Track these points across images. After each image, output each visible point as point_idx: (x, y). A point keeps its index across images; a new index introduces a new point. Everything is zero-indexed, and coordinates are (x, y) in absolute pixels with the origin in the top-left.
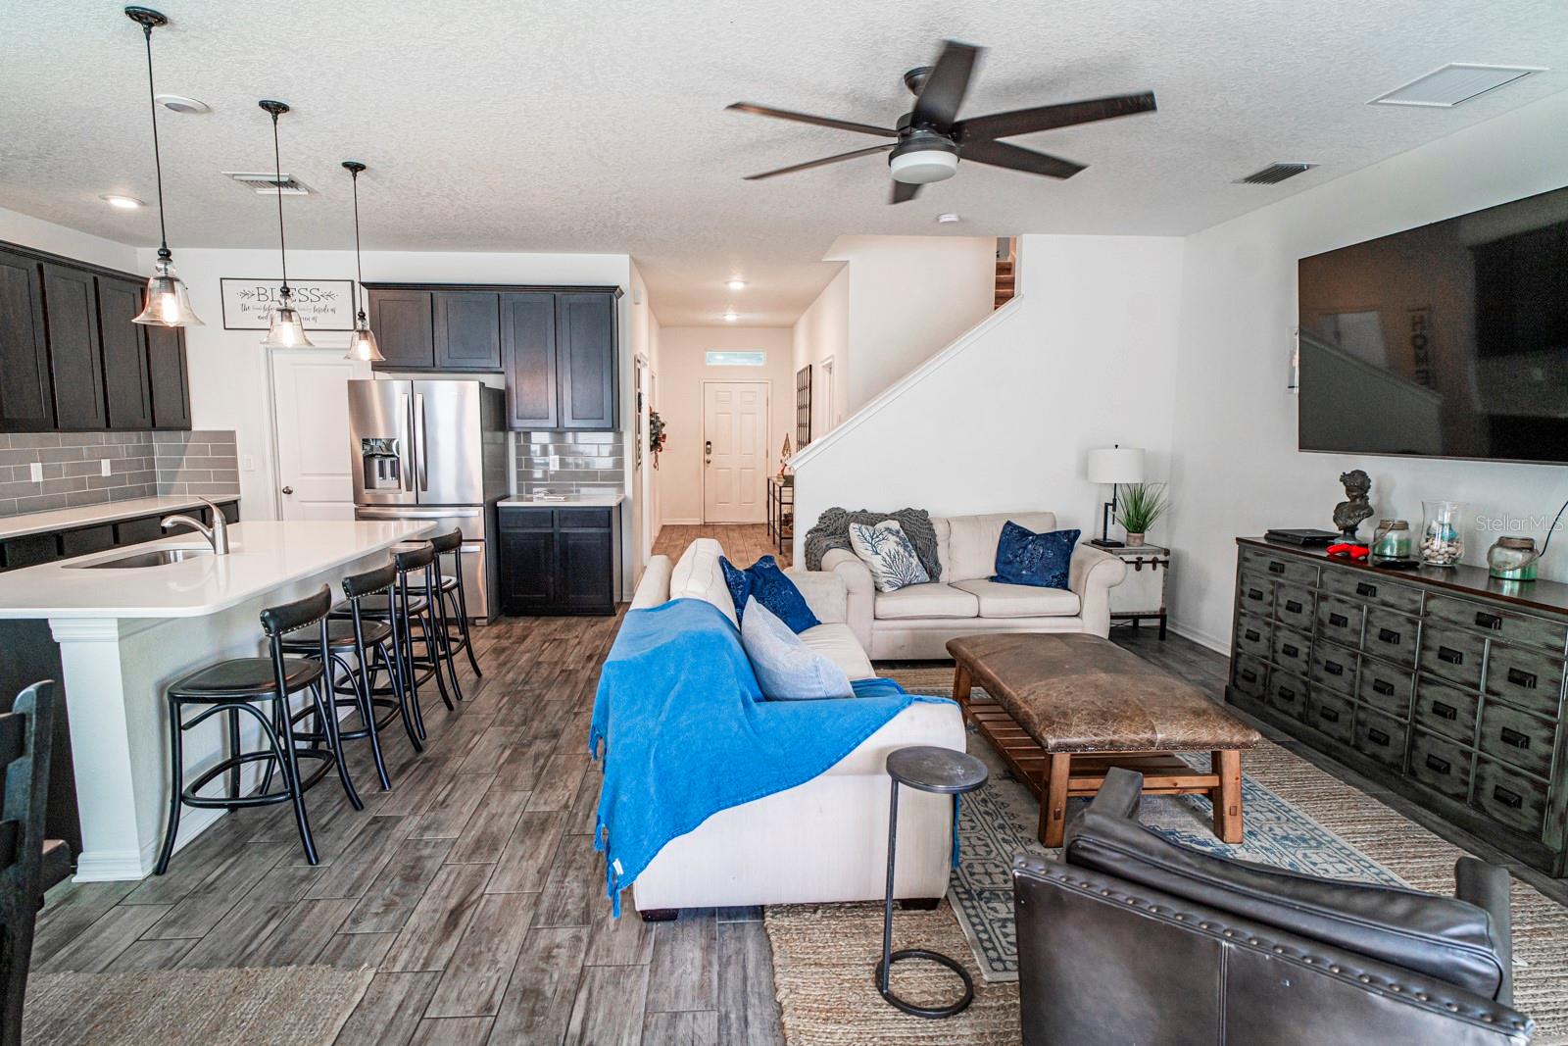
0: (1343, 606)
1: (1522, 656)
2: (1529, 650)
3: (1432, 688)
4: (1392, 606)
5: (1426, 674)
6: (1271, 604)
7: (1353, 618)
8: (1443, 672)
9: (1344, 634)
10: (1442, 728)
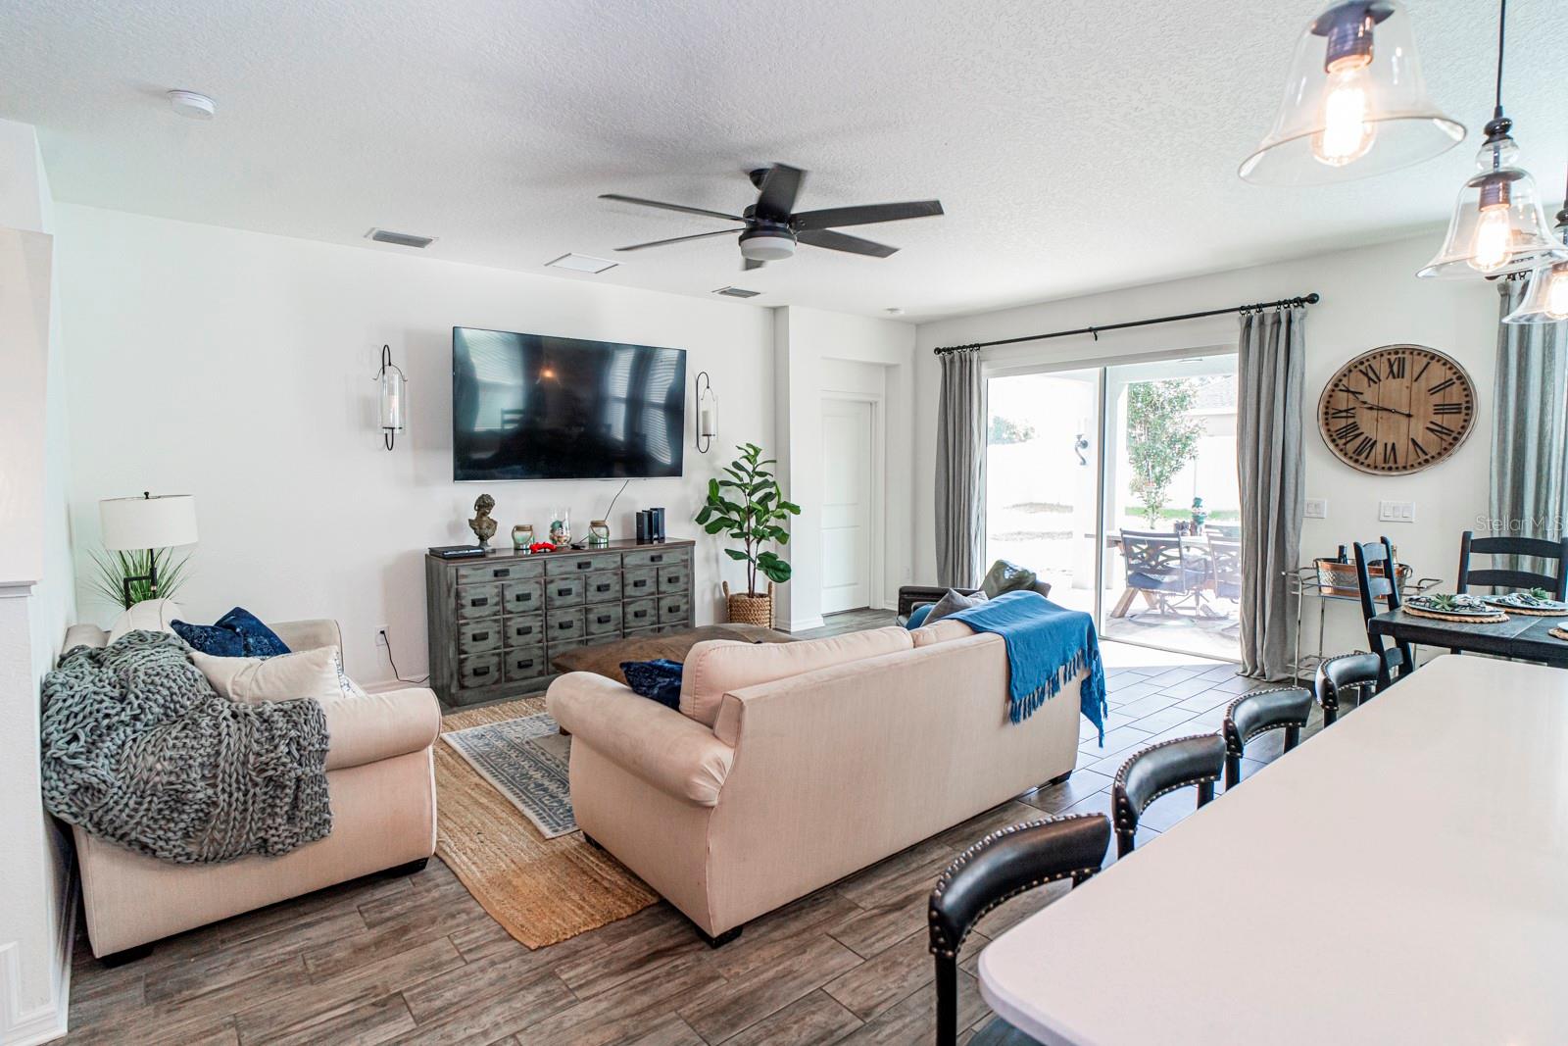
0: (568, 581)
1: (672, 569)
2: (674, 565)
3: (632, 606)
4: (603, 569)
5: (626, 600)
6: (497, 604)
7: (575, 586)
8: (638, 594)
9: (571, 599)
10: (640, 624)
